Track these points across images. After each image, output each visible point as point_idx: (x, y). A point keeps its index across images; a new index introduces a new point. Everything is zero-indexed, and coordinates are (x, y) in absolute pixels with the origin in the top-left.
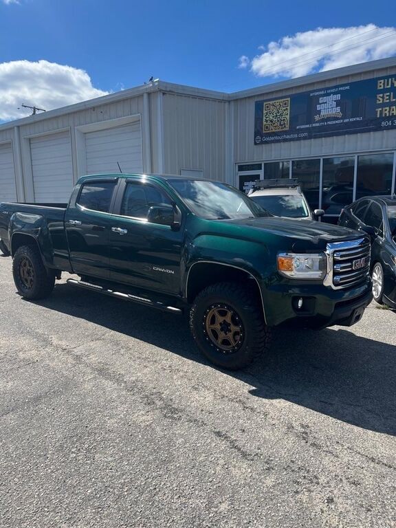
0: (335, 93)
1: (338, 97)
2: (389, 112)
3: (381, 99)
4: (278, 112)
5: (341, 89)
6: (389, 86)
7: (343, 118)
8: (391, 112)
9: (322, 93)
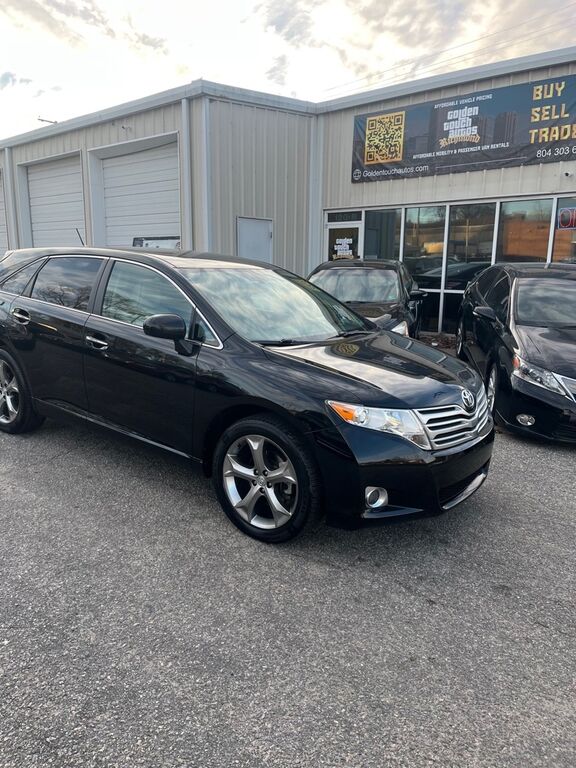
0: (470, 105)
1: (475, 110)
2: (549, 135)
3: (538, 115)
4: (388, 134)
5: (479, 98)
6: (550, 96)
7: (481, 143)
8: (552, 136)
9: (452, 104)
